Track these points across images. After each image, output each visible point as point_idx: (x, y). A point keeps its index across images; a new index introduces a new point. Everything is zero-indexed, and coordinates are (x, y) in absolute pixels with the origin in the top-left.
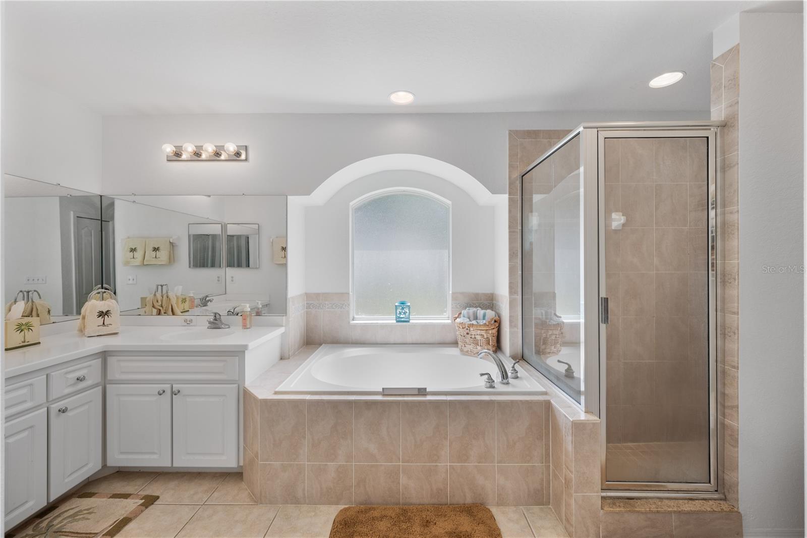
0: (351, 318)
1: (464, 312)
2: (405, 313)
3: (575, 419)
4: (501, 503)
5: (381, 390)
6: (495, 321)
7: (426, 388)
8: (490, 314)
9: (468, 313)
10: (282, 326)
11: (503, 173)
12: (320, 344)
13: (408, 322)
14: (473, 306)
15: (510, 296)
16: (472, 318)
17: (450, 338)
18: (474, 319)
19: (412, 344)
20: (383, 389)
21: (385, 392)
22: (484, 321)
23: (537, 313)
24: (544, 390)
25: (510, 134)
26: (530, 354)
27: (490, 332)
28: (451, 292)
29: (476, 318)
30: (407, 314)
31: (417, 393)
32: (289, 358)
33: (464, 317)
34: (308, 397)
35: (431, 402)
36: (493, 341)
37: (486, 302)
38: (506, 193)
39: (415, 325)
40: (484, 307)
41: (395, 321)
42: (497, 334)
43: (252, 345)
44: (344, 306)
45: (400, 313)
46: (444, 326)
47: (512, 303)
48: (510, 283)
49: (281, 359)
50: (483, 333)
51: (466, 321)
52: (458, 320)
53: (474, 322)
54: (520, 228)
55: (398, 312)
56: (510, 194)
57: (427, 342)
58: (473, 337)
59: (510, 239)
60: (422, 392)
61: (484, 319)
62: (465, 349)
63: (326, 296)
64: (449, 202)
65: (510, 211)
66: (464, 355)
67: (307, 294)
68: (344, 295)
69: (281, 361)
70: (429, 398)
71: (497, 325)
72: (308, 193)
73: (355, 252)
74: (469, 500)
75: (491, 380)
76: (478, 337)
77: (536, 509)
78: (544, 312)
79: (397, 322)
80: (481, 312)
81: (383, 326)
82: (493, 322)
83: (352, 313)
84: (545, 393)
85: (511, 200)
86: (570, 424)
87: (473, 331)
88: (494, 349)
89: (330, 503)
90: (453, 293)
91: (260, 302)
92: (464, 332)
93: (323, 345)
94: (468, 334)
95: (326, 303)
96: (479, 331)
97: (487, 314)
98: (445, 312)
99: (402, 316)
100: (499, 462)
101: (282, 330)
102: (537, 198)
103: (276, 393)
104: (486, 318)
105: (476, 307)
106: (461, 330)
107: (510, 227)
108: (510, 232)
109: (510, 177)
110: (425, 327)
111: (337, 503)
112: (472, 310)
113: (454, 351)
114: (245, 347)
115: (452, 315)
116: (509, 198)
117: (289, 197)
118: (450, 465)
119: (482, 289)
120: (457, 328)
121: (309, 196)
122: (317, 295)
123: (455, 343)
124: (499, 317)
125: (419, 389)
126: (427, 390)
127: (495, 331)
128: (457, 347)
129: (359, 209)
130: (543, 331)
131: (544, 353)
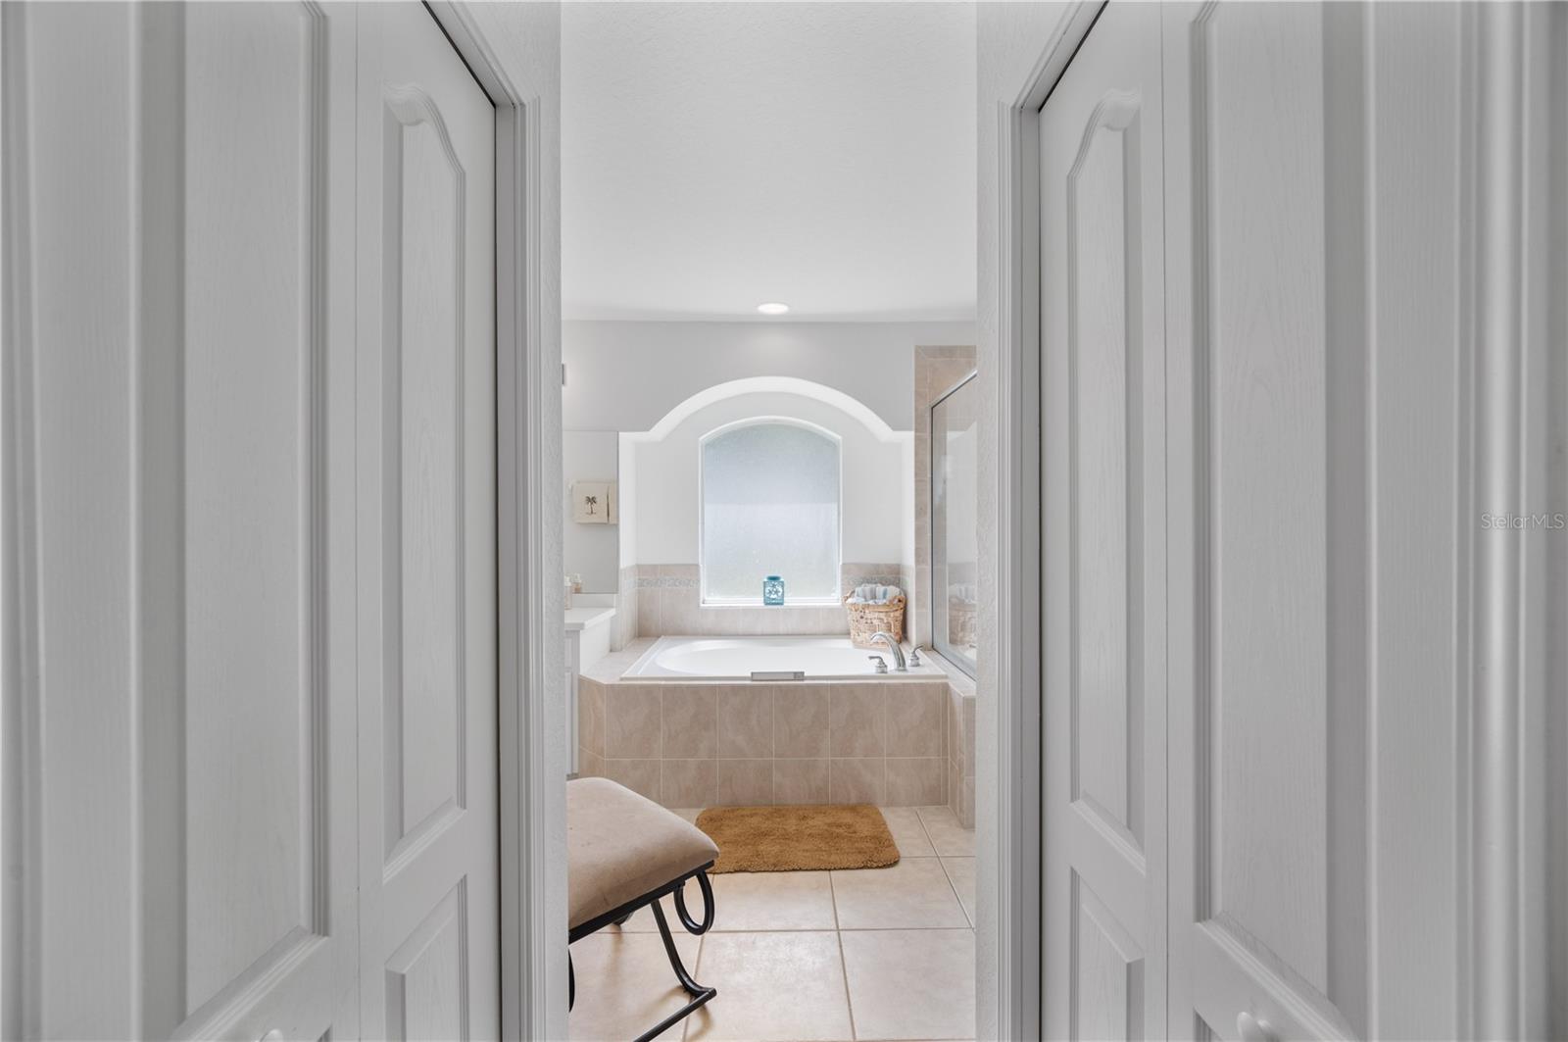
0: (701, 600)
1: (859, 590)
2: (777, 592)
3: (967, 695)
4: (892, 803)
5: (750, 675)
6: (900, 601)
7: (803, 673)
8: (893, 591)
9: (863, 591)
10: (612, 607)
11: (908, 404)
12: (659, 637)
13: (782, 604)
14: (871, 583)
15: (916, 566)
16: (869, 596)
17: (839, 626)
18: (872, 598)
19: (788, 635)
20: (752, 673)
21: (754, 676)
22: (885, 601)
23: (951, 590)
24: (943, 673)
25: (916, 352)
26: (942, 642)
27: (892, 614)
28: (841, 563)
29: (874, 597)
30: (780, 594)
31: (792, 678)
32: (621, 649)
33: (858, 595)
34: (663, 683)
35: (808, 686)
36: (896, 627)
37: (889, 577)
38: (909, 429)
39: (791, 609)
40: (885, 582)
41: (763, 605)
42: (901, 618)
43: (588, 624)
44: (691, 583)
45: (770, 592)
46: (831, 610)
47: (919, 575)
48: (917, 549)
49: (611, 651)
50: (882, 616)
51: (861, 601)
52: (850, 600)
53: (871, 602)
54: (929, 475)
55: (767, 591)
56: (916, 431)
57: (808, 632)
58: (869, 621)
59: (916, 490)
60: (799, 676)
61: (884, 597)
62: (859, 639)
63: (666, 569)
64: (840, 437)
65: (917, 454)
66: (859, 647)
67: (639, 566)
68: (692, 569)
69: (611, 654)
70: (806, 682)
71: (902, 606)
72: (647, 429)
73: (707, 507)
74: (853, 801)
75: (882, 665)
76: (876, 622)
77: (932, 808)
78: (963, 589)
79: (767, 604)
80: (880, 589)
81: (746, 611)
82: (896, 600)
83: (703, 594)
84: (946, 677)
85: (917, 439)
86: (961, 701)
87: (869, 615)
88: (897, 638)
89: (690, 806)
90: (843, 564)
91: (579, 575)
92: (858, 615)
93: (663, 637)
94: (862, 617)
95: (667, 578)
96: (877, 614)
97: (888, 592)
98: (834, 591)
99: (772, 596)
100: (889, 755)
101: (612, 612)
102: (951, 436)
103: (622, 679)
104: (887, 596)
105: (876, 583)
106: (854, 613)
107: (916, 475)
108: (916, 481)
109: (916, 410)
110: (804, 611)
111: (698, 806)
112: (868, 587)
113: (845, 644)
114: (582, 626)
115: (843, 594)
116: (916, 437)
117: (620, 433)
118: (832, 761)
119: (883, 557)
120: (848, 612)
121: (649, 433)
122: (654, 567)
123: (848, 634)
124: (906, 595)
125: (795, 673)
126: (805, 675)
127: (899, 614)
128: (849, 638)
129: (711, 445)
130: (961, 613)
131: (962, 643)
